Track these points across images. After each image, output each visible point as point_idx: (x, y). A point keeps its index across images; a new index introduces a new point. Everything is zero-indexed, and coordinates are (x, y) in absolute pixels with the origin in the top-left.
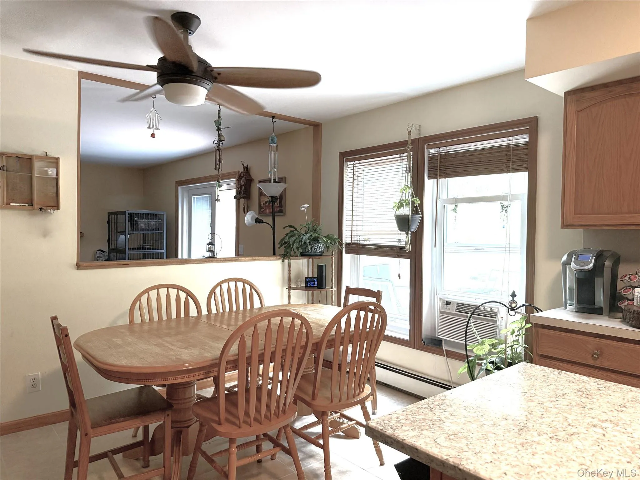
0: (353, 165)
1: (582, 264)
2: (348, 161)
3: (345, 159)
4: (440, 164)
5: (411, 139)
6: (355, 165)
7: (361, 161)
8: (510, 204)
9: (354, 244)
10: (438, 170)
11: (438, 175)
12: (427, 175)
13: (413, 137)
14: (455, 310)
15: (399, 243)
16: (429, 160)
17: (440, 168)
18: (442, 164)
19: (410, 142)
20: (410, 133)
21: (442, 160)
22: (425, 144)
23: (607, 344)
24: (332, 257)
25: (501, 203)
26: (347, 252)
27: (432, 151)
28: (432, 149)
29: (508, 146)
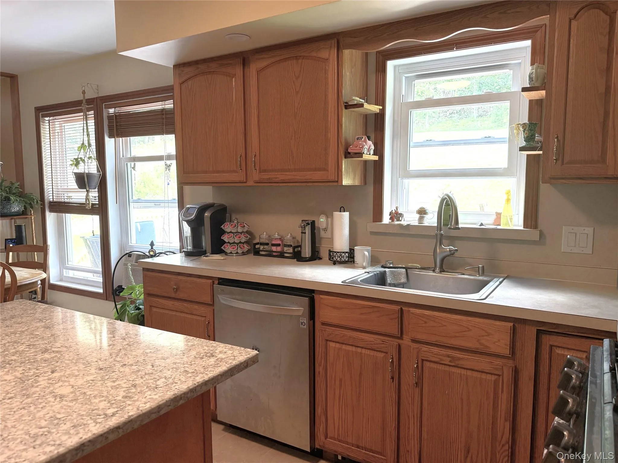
0: (49, 120)
1: (188, 215)
2: (45, 116)
3: (40, 114)
4: (116, 124)
5: (86, 98)
6: (51, 121)
7: (57, 117)
8: (171, 164)
9: (56, 202)
10: (115, 130)
11: (115, 134)
12: (108, 134)
13: (88, 96)
14: (134, 261)
15: (95, 201)
16: (109, 120)
17: (116, 127)
18: (118, 124)
19: (84, 102)
20: (84, 92)
21: (118, 120)
22: (103, 103)
23: (181, 279)
24: (31, 216)
25: (165, 162)
26: (51, 211)
27: (112, 111)
28: (111, 108)
29: (163, 110)
